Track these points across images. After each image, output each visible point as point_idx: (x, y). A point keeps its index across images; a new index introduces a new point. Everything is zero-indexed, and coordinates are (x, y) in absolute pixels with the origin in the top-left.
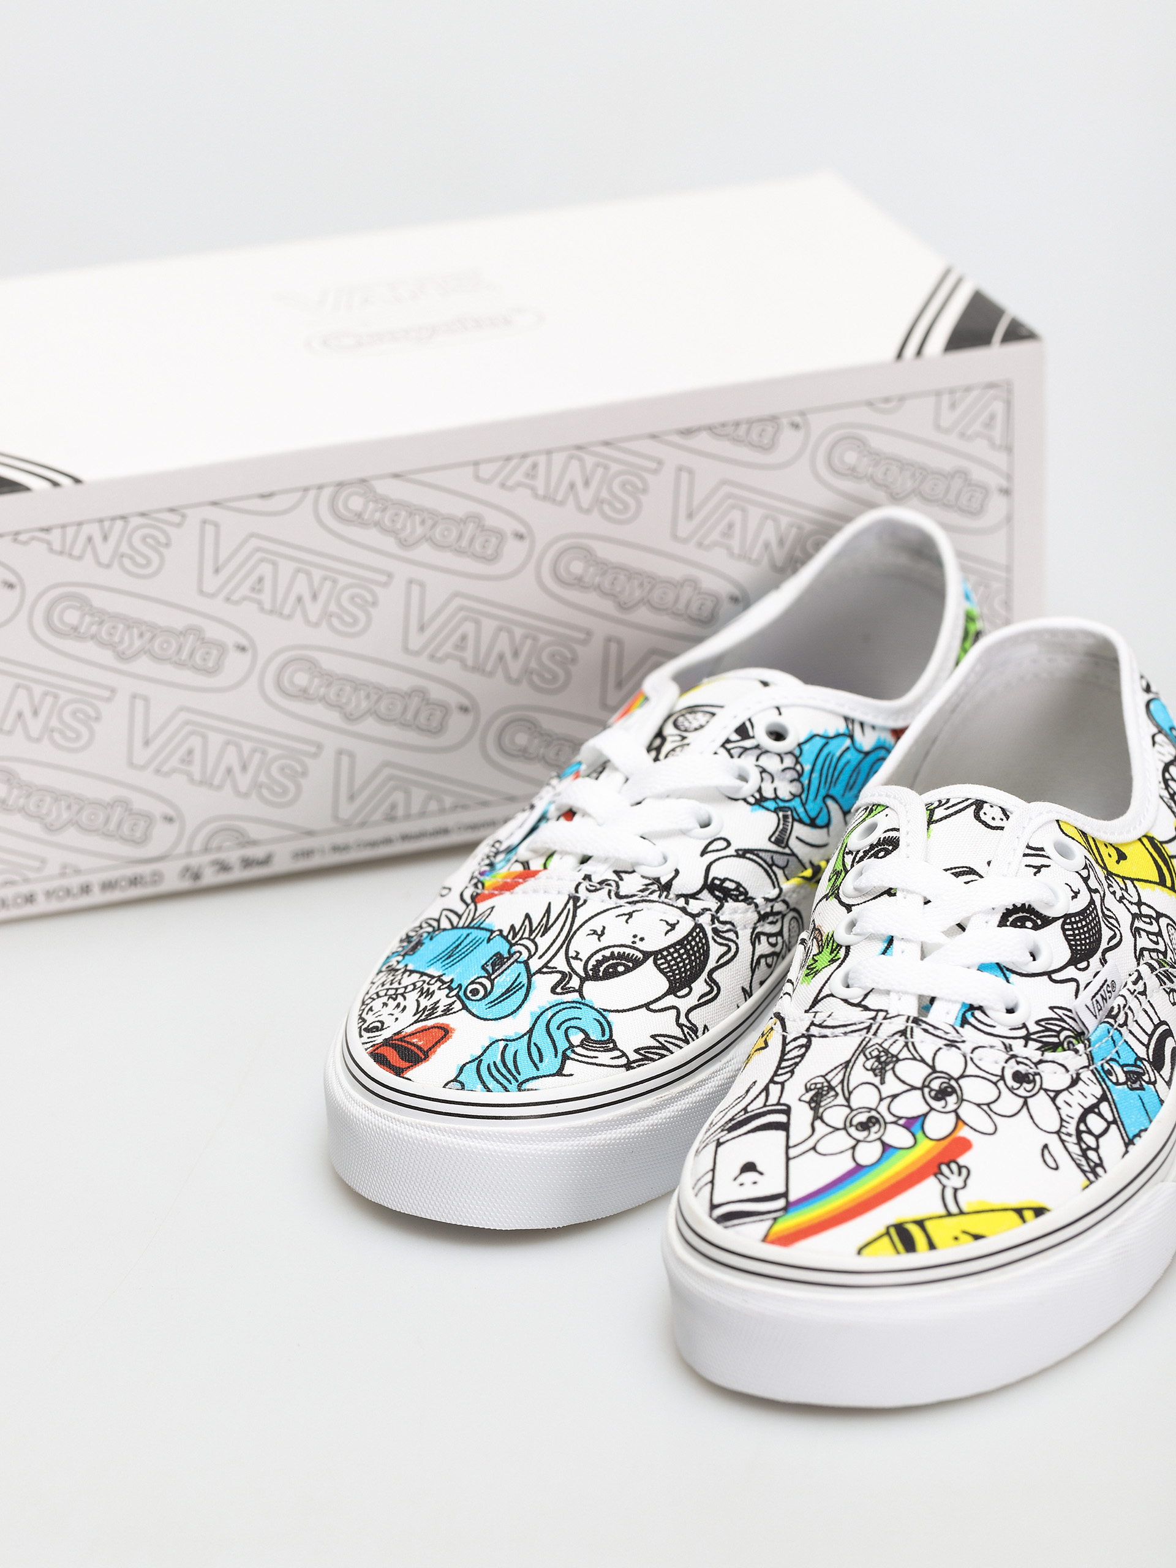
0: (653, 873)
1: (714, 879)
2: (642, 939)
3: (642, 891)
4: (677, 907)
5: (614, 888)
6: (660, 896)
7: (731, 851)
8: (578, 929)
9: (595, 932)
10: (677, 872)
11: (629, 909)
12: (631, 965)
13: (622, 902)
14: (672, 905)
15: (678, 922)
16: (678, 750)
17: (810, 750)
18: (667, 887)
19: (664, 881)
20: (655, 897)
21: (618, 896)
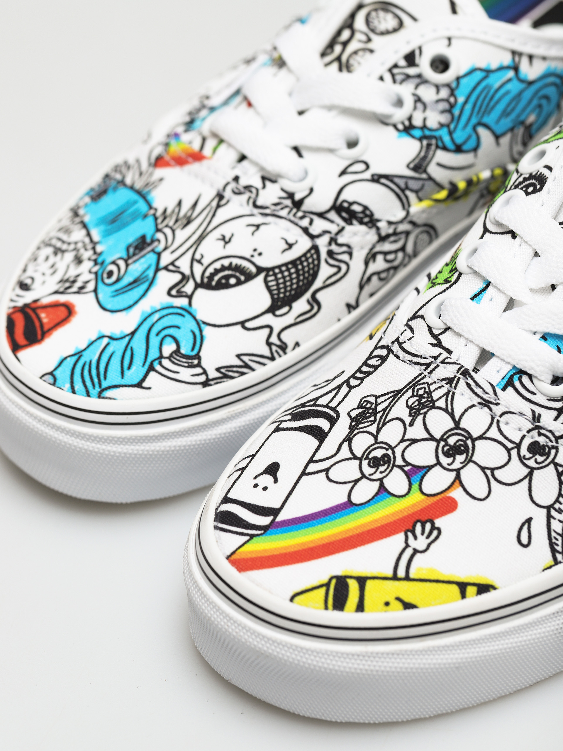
0: (290, 187)
1: (344, 201)
2: (260, 254)
3: (276, 204)
4: (301, 227)
5: (253, 196)
6: (289, 212)
7: (367, 175)
8: (211, 231)
9: (223, 238)
10: (311, 190)
11: (258, 220)
12: (242, 278)
13: (256, 211)
14: (297, 224)
15: (297, 242)
16: (360, 53)
17: (467, 84)
18: (298, 204)
19: (297, 197)
20: (284, 213)
21: (255, 206)
